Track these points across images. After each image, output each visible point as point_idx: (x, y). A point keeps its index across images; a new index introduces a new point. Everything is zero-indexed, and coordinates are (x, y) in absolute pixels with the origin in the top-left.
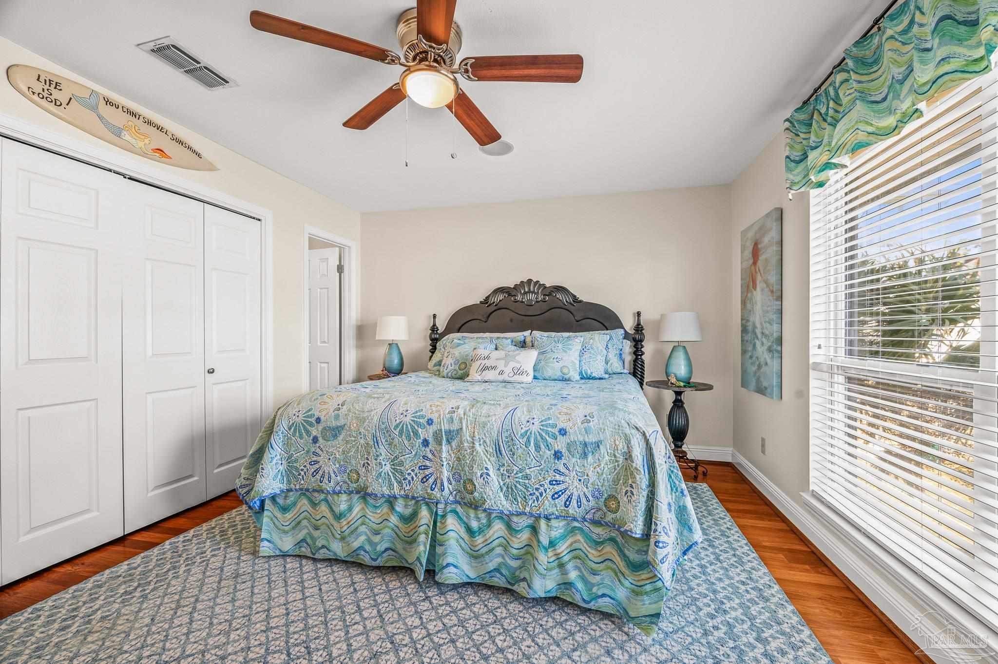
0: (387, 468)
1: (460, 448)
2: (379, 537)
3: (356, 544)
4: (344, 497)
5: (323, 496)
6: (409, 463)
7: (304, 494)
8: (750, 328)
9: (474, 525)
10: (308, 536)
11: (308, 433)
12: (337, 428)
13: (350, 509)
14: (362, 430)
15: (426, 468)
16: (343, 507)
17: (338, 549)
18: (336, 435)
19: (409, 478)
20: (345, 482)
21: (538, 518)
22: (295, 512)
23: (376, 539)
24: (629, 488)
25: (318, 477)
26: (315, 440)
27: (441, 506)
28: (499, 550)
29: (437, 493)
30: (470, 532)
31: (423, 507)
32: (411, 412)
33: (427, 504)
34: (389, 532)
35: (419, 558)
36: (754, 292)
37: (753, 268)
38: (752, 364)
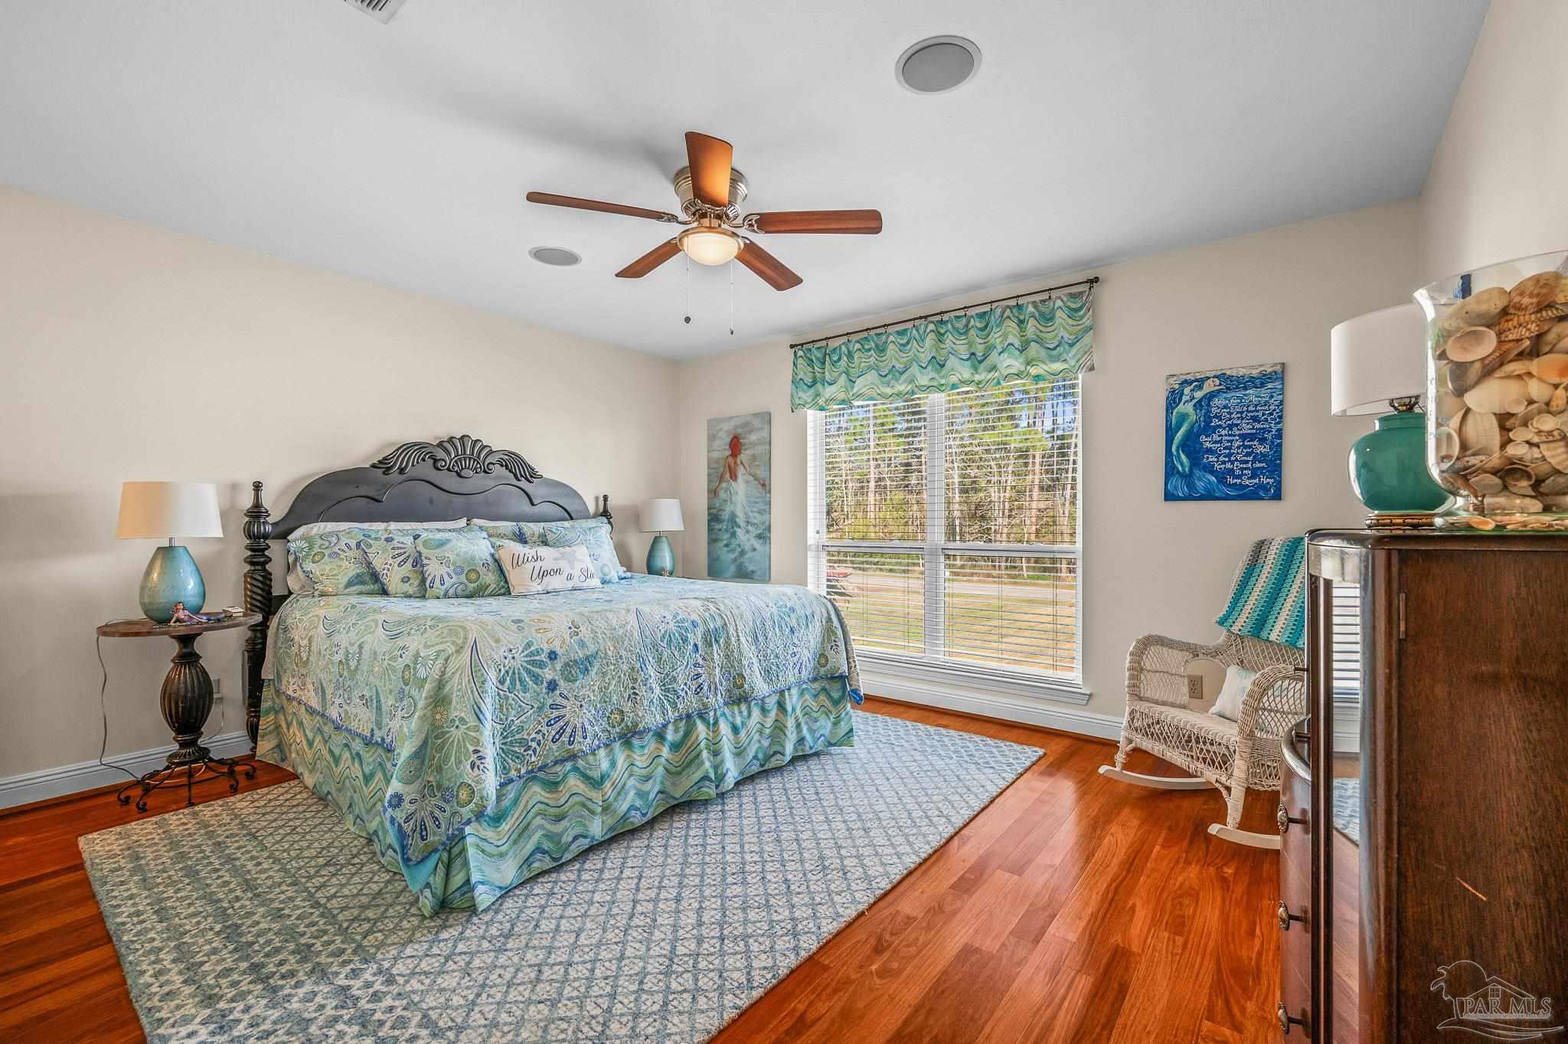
0: (657, 691)
1: (728, 643)
2: (651, 781)
3: (624, 807)
4: (602, 752)
5: (569, 766)
6: (682, 675)
7: (534, 778)
9: (738, 721)
10: (544, 840)
11: (536, 678)
12: (587, 658)
13: (613, 764)
14: (623, 653)
15: (699, 676)
16: (605, 765)
17: (597, 828)
18: (587, 670)
19: (683, 694)
20: (603, 731)
21: (782, 692)
22: (516, 816)
23: (647, 787)
24: (833, 643)
25: (565, 738)
26: (552, 686)
27: (712, 714)
28: (757, 737)
29: (712, 700)
30: (735, 730)
31: (699, 722)
32: (669, 617)
33: (701, 716)
34: (661, 769)
35: (706, 778)
36: (733, 483)
37: (730, 460)
38: (728, 552)
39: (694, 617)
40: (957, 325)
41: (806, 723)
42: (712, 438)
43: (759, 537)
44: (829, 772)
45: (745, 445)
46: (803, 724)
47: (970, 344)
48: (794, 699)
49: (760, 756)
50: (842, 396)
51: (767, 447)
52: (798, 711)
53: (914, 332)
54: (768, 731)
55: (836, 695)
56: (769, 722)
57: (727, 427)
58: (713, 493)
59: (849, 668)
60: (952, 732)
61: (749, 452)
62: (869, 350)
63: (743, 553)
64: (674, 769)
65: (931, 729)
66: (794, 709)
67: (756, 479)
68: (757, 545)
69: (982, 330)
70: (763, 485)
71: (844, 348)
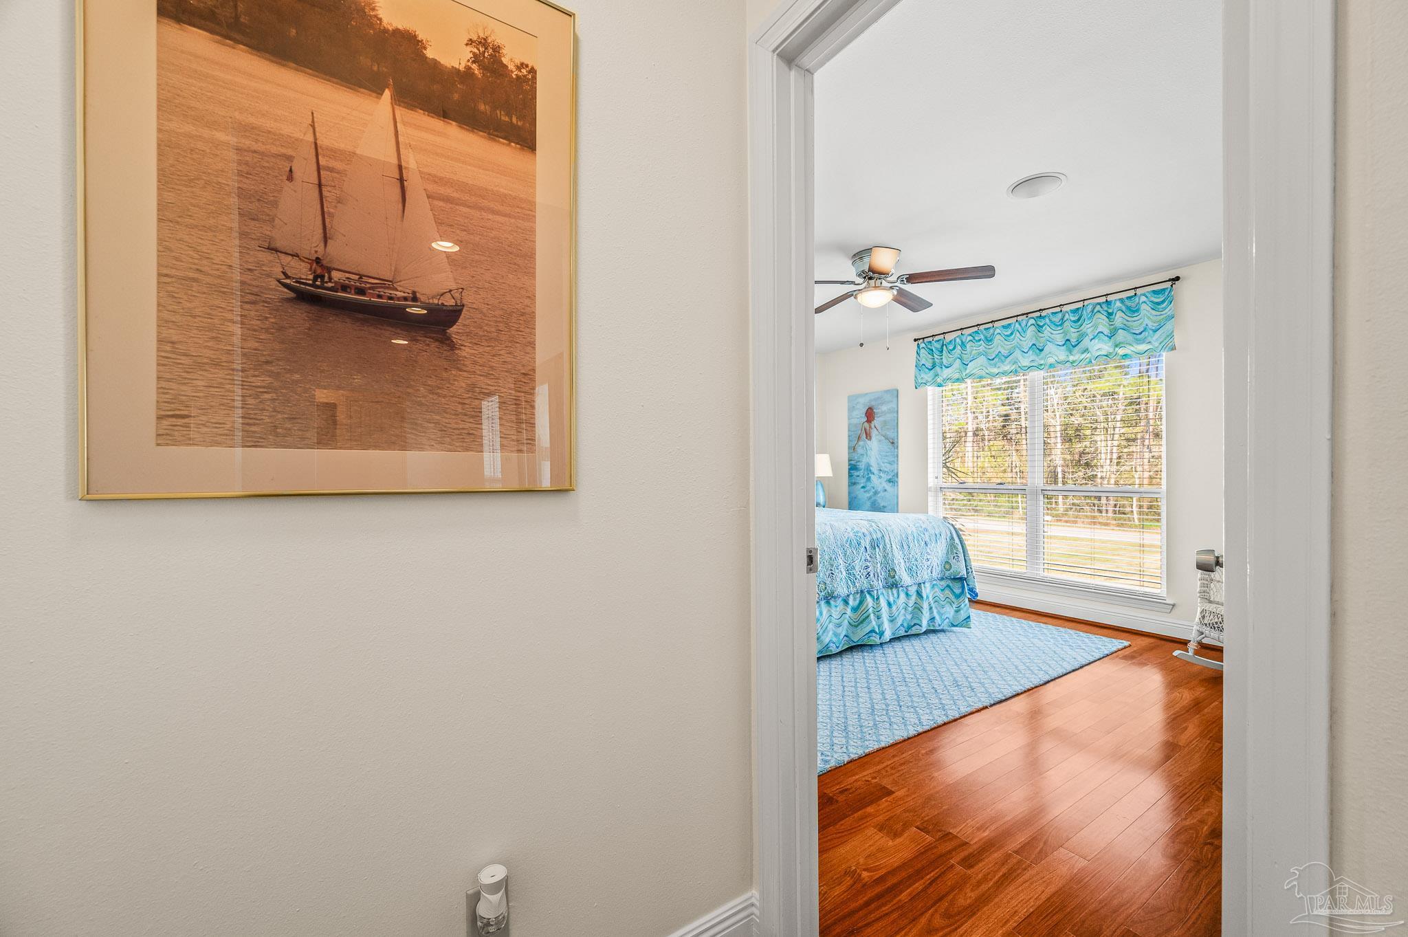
0: (844, 573)
1: (885, 547)
2: (841, 628)
3: (827, 641)
6: (858, 565)
8: (862, 466)
9: (891, 600)
13: (821, 613)
14: (825, 548)
15: (867, 567)
19: (859, 577)
21: (919, 585)
23: (839, 631)
24: (955, 555)
27: (875, 592)
28: (903, 611)
29: (875, 583)
30: (889, 604)
31: (868, 596)
32: (849, 530)
33: (869, 592)
34: (846, 622)
35: (873, 631)
36: (868, 442)
37: (866, 425)
38: (865, 492)
39: (864, 530)
40: (1054, 319)
41: (936, 608)
42: (851, 409)
43: (890, 481)
44: (954, 641)
45: (877, 413)
46: (934, 608)
47: (1065, 333)
48: (928, 591)
49: (905, 625)
50: (957, 376)
51: (895, 415)
52: (931, 599)
53: (1017, 325)
54: (910, 609)
55: (958, 591)
56: (911, 603)
57: (862, 400)
58: (852, 449)
59: (968, 573)
60: (1050, 627)
61: (881, 419)
62: (980, 340)
63: (876, 493)
64: (853, 624)
65: (1033, 624)
66: (927, 597)
67: (887, 439)
68: (888, 486)
69: (1074, 322)
70: (893, 443)
71: (958, 340)
